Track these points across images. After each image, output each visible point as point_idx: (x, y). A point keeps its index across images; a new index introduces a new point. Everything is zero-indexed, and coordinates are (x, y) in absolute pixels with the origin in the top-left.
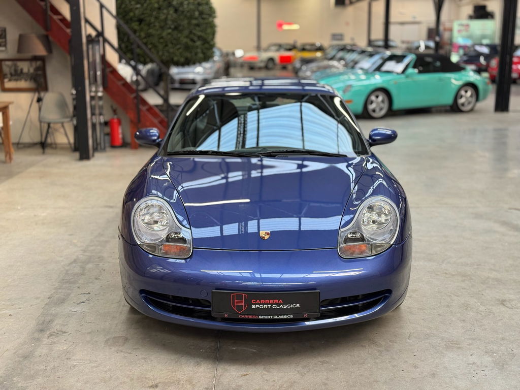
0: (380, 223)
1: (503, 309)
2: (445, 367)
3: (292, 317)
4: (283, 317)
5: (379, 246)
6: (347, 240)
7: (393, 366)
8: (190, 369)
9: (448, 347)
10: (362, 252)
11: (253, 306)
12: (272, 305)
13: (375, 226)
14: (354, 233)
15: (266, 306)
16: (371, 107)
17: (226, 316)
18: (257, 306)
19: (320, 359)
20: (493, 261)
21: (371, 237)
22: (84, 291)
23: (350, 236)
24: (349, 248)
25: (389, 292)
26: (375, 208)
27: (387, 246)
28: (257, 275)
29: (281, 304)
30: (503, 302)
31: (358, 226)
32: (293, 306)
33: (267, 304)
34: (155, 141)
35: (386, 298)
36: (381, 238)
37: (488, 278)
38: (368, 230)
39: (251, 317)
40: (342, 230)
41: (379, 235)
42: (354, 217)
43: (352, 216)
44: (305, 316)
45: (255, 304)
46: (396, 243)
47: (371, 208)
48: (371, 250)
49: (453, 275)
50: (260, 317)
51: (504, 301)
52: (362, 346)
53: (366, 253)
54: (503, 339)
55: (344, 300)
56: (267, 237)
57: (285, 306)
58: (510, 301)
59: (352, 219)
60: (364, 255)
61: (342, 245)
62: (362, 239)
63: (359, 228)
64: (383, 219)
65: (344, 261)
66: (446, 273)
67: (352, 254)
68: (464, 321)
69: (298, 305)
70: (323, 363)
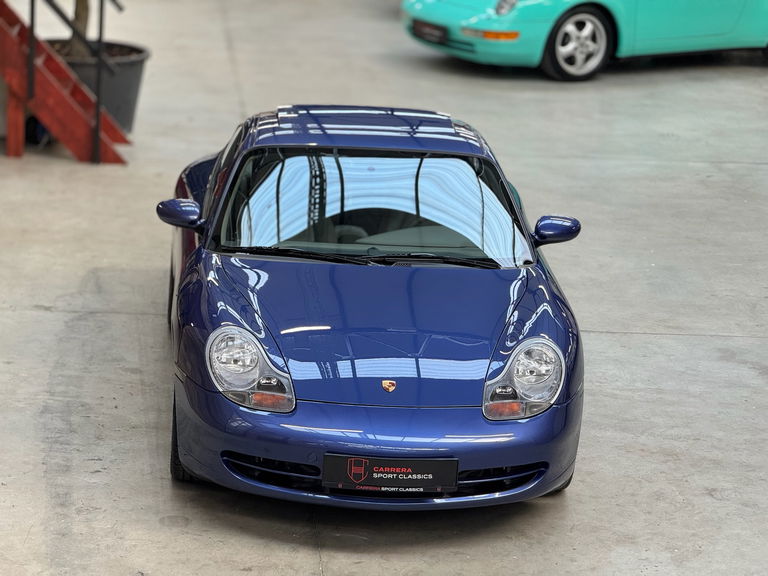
0: (540, 375)
1: (708, 499)
2: (610, 562)
3: (422, 490)
4: (410, 490)
5: (535, 406)
6: (494, 396)
7: (545, 559)
8: (287, 554)
9: (618, 542)
10: (514, 413)
11: (375, 475)
12: (398, 474)
13: (533, 378)
14: (504, 387)
15: (390, 476)
16: (563, 51)
17: (340, 486)
18: (380, 475)
19: (452, 549)
20: (720, 434)
21: (526, 393)
22: (90, 456)
23: (498, 391)
24: (497, 406)
25: (546, 465)
26: (533, 354)
27: (546, 406)
28: (371, 437)
29: (409, 473)
30: (711, 492)
31: (509, 378)
32: (424, 477)
33: (393, 473)
34: (194, 222)
35: (541, 474)
36: (537, 396)
37: (704, 458)
38: (522, 384)
39: (371, 488)
40: (489, 383)
41: (536, 391)
42: (504, 366)
43: (502, 364)
44: (439, 490)
45: (378, 473)
46: (558, 402)
47: (529, 353)
48: (524, 410)
49: (653, 453)
50: (383, 489)
51: (714, 490)
52: (507, 537)
53: (518, 414)
54: (694, 535)
55: (487, 473)
56: (392, 389)
57: (415, 476)
58: (723, 490)
59: (502, 368)
60: (516, 417)
61: (488, 403)
62: (514, 396)
63: (511, 381)
64: (543, 369)
65: (491, 424)
66: (643, 450)
67: (501, 415)
68: (649, 513)
69: (430, 476)
70: (456, 553)
